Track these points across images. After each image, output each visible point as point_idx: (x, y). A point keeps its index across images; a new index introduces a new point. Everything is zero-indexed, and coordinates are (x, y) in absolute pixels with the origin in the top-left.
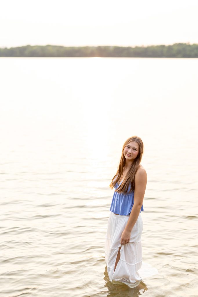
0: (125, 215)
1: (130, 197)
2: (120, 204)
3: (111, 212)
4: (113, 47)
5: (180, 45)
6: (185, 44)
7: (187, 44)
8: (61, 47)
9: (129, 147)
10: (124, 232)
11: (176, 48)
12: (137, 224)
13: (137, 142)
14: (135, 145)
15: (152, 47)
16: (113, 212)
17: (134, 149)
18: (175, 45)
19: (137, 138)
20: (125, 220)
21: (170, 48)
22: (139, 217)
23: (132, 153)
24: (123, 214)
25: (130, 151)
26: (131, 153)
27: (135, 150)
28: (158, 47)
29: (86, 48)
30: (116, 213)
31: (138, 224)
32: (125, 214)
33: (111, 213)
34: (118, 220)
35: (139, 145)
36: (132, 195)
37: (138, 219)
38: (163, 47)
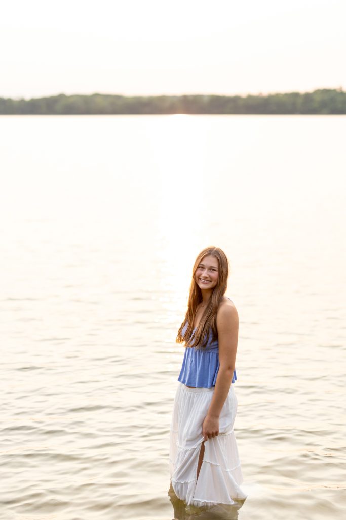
0: (206, 387)
1: (212, 356)
2: (196, 368)
3: (179, 383)
4: (208, 96)
5: (326, 92)
6: (335, 91)
7: (338, 91)
8: (118, 98)
9: (202, 267)
10: (206, 419)
11: (318, 98)
12: (228, 404)
13: (216, 257)
14: (211, 262)
15: (277, 95)
16: (184, 382)
17: (211, 269)
18: (317, 92)
19: (215, 250)
20: (206, 397)
21: (308, 97)
22: (230, 391)
23: (210, 276)
24: (202, 385)
25: (205, 273)
26: (208, 276)
27: (214, 270)
28: (286, 95)
29: (162, 99)
30: (190, 385)
31: (230, 402)
32: (205, 385)
33: (181, 386)
34: (194, 396)
35: (218, 260)
36: (215, 351)
37: (229, 394)
38: (296, 95)
